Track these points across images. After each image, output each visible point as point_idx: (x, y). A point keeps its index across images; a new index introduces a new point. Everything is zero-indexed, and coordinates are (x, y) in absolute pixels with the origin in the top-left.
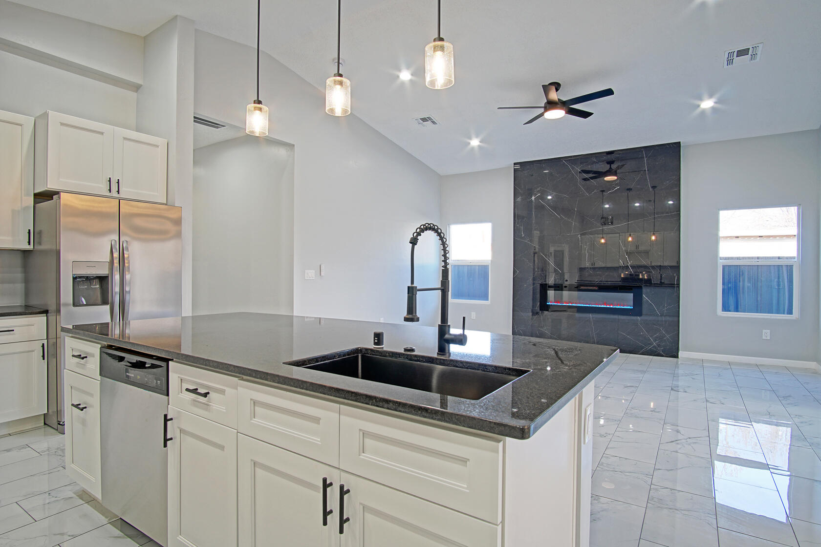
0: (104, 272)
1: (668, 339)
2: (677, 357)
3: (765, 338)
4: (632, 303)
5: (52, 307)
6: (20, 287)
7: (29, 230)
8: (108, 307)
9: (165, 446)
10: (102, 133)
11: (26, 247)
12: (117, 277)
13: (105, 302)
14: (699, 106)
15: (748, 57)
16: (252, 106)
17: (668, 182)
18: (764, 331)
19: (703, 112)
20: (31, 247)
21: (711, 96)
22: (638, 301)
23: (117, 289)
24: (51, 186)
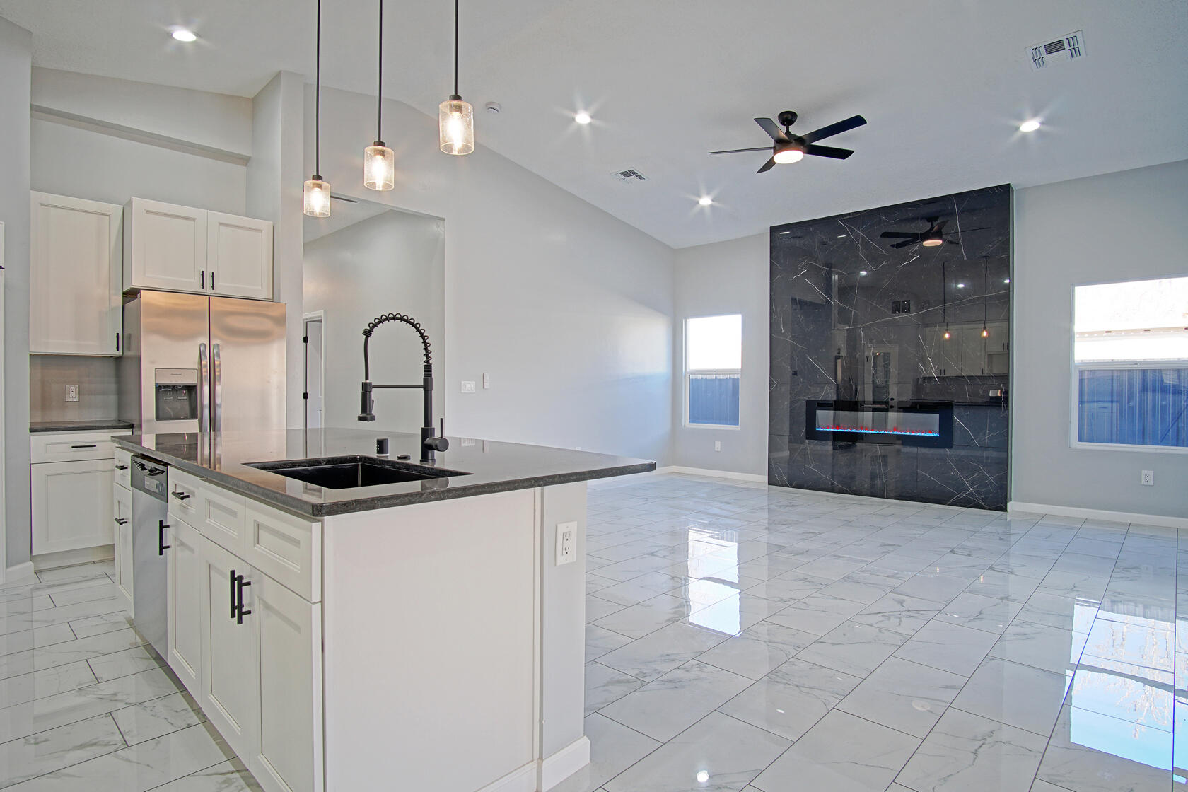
0: (191, 380)
1: (990, 482)
2: (1004, 509)
3: (1146, 483)
4: (937, 429)
5: (136, 423)
6: (113, 399)
7: (118, 334)
8: (196, 421)
9: (161, 553)
10: (194, 220)
11: (114, 352)
12: (206, 388)
13: (193, 414)
14: (1017, 129)
15: (1065, 53)
16: (310, 182)
17: (990, 246)
18: (1144, 472)
19: (1025, 136)
20: (120, 353)
21: (1035, 114)
22: (946, 425)
23: (206, 401)
24: (136, 283)
